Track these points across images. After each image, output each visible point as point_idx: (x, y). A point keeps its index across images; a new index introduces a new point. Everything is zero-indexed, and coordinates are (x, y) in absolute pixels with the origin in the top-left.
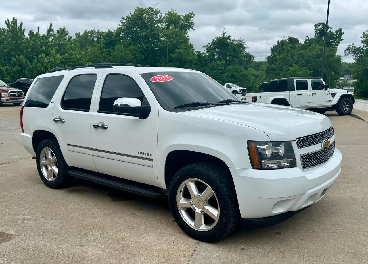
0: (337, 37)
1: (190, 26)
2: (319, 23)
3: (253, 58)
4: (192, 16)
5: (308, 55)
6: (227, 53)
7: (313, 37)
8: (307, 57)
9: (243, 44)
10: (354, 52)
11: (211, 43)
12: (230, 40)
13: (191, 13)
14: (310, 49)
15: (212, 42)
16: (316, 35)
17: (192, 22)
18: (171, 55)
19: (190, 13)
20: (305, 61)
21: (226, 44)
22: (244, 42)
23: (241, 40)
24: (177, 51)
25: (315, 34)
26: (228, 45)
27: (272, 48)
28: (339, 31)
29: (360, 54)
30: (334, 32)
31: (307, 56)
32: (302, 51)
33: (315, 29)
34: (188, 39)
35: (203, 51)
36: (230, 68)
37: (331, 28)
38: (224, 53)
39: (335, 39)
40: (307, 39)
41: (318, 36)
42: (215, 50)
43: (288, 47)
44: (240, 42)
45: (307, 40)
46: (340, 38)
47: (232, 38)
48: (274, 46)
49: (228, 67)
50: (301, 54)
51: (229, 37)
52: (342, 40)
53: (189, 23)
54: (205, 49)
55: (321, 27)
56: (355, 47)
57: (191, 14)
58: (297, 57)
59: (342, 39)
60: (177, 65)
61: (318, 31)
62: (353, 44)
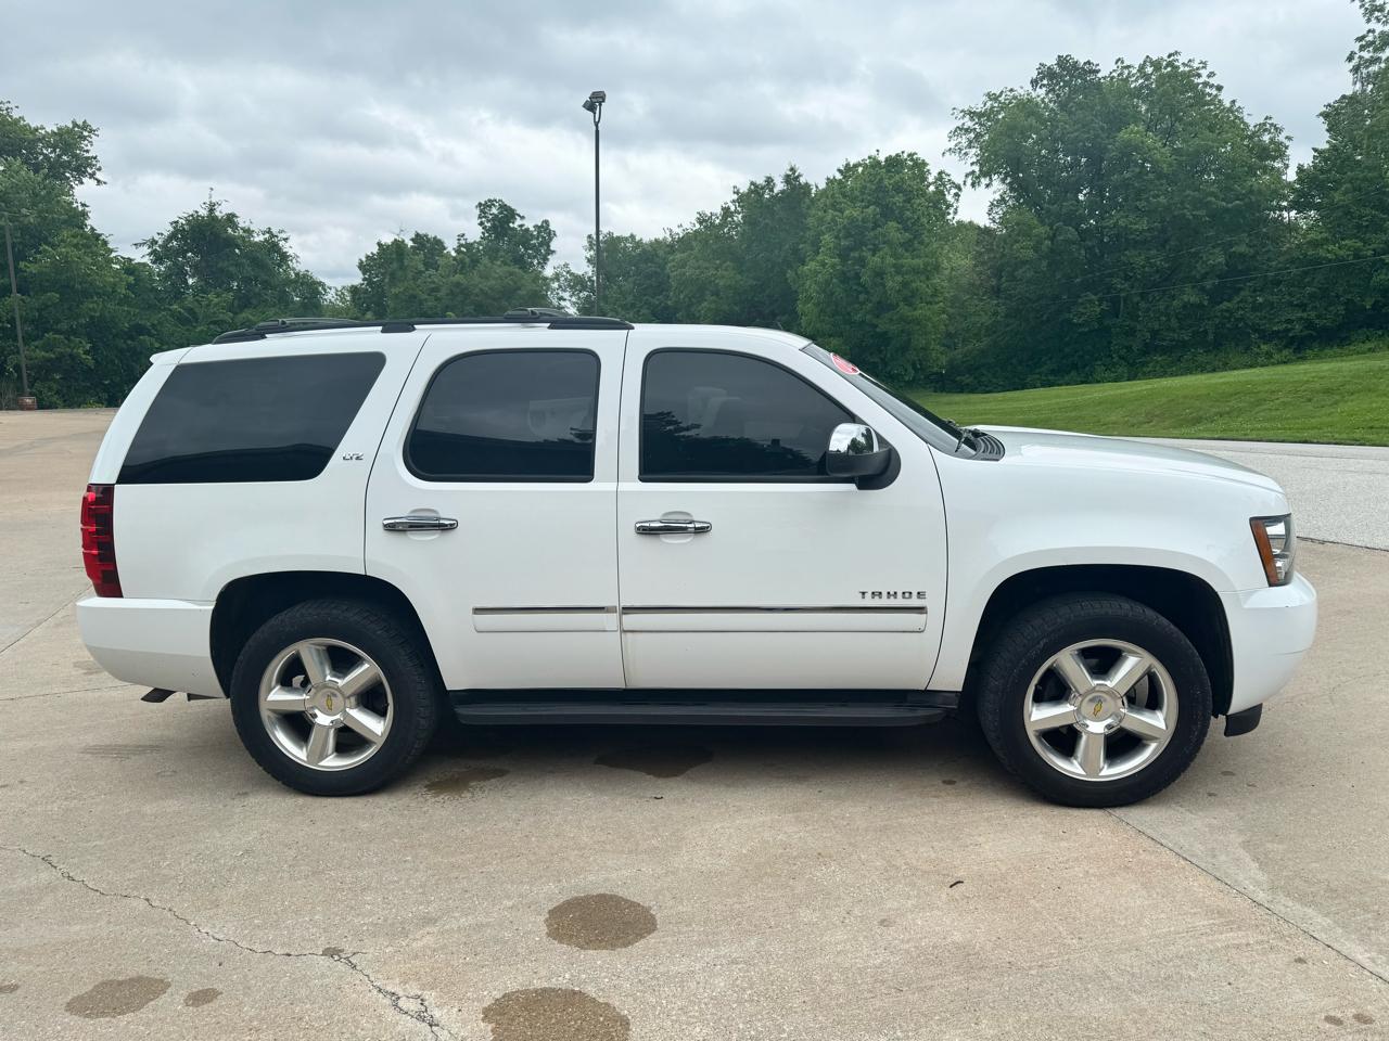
0: (541, 244)
1: (84, 168)
2: (490, 201)
3: (325, 290)
4: (86, 134)
5: (481, 290)
6: (232, 269)
7: (478, 240)
8: (477, 295)
9: (281, 243)
10: (571, 288)
11: (166, 234)
12: (235, 226)
13: (80, 123)
14: (479, 271)
15: (172, 229)
16: (483, 233)
17: (86, 155)
18: (22, 264)
19: (75, 125)
20: (473, 307)
21: (224, 239)
22: (286, 240)
23: (274, 231)
24: (45, 250)
25: (480, 229)
26: (231, 243)
27: (361, 262)
28: (542, 226)
29: (586, 293)
30: (532, 229)
31: (477, 290)
32: (458, 277)
33: (480, 217)
34: (84, 215)
35: (141, 256)
36: (250, 317)
37: (522, 218)
38: (222, 270)
39: (536, 249)
40: (463, 242)
41: (490, 235)
42: (184, 257)
43: (417, 261)
44: (273, 236)
45: (461, 245)
46: (549, 246)
47: (242, 222)
48: (367, 257)
49: (244, 315)
50: (458, 284)
51: (231, 218)
52: (554, 252)
53: (76, 157)
54: (146, 250)
55: (494, 211)
56: (572, 274)
57: (78, 126)
58: (447, 295)
59: (552, 248)
60: (49, 303)
61: (488, 221)
62: (566, 265)
